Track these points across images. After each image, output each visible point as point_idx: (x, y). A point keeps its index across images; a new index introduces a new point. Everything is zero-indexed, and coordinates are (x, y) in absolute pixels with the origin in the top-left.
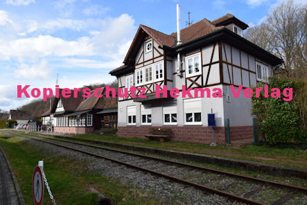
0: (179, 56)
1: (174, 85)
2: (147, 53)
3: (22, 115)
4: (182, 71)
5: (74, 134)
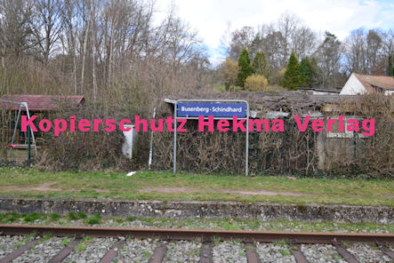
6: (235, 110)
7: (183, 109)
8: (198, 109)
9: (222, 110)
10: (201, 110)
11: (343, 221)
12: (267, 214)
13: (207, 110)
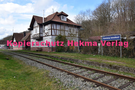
0: (43, 26)
1: (42, 35)
2: (36, 24)
3: (3, 43)
4: (44, 31)
5: (18, 50)
6: (117, 37)
7: (104, 38)
8: (107, 38)
9: (113, 38)
10: (108, 38)
11: (122, 71)
12: (102, 66)
13: (109, 38)
